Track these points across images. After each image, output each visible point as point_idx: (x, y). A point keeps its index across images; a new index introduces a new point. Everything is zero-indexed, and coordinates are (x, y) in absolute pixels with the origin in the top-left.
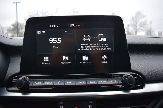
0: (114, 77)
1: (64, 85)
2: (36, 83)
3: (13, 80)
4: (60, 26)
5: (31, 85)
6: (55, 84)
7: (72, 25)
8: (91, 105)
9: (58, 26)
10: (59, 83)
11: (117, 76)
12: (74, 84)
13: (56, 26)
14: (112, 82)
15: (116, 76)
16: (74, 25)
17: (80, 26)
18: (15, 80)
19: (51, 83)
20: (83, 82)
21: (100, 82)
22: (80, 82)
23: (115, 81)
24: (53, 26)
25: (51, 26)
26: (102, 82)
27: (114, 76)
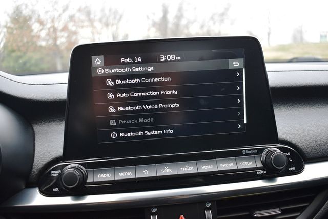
0: (247, 155)
1: (157, 177)
2: (99, 176)
3: (52, 172)
4: (140, 60)
5: (90, 180)
6: (139, 176)
7: (165, 58)
8: (208, 209)
9: (136, 61)
10: (146, 172)
11: (253, 152)
12: (175, 173)
13: (134, 60)
14: (246, 164)
15: (250, 152)
16: (169, 57)
17: (179, 58)
18: (56, 174)
19: (130, 173)
20: (190, 169)
21: (221, 165)
22: (184, 169)
23: (250, 163)
24: (126, 61)
25: (122, 61)
26: (225, 165)
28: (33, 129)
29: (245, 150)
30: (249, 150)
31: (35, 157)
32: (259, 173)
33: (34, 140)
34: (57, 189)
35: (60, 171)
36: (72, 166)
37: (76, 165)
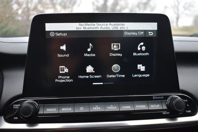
0: (156, 100)
1: (89, 112)
2: (48, 110)
3: (14, 105)
5: (41, 112)
6: (77, 111)
10: (82, 108)
11: (161, 98)
12: (103, 110)
14: (154, 107)
15: (158, 98)
18: (16, 106)
19: (70, 109)
20: (114, 108)
21: (137, 106)
22: (110, 108)
23: (158, 106)
26: (140, 106)
27: (156, 98)
28: (3, 74)
29: (155, 96)
30: (158, 96)
31: (3, 94)
32: (164, 113)
33: (3, 82)
34: (16, 118)
35: (19, 105)
36: (28, 101)
37: (32, 102)
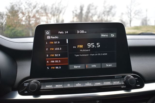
0: (117, 78)
1: (74, 87)
2: (47, 86)
3: (25, 84)
4: (67, 33)
5: (42, 88)
6: (65, 87)
7: (79, 32)
9: (66, 33)
10: (69, 85)
11: (120, 77)
12: (83, 86)
13: (64, 32)
14: (115, 83)
15: (118, 77)
16: (81, 31)
17: (86, 32)
18: (26, 84)
19: (61, 85)
20: (90, 84)
21: (105, 83)
22: (87, 84)
23: (118, 82)
24: (61, 33)
25: (59, 33)
27: (117, 77)
28: (16, 63)
31: (17, 77)
32: (122, 87)
33: (17, 68)
34: (26, 92)
35: (28, 84)
36: (34, 81)
37: (36, 81)
